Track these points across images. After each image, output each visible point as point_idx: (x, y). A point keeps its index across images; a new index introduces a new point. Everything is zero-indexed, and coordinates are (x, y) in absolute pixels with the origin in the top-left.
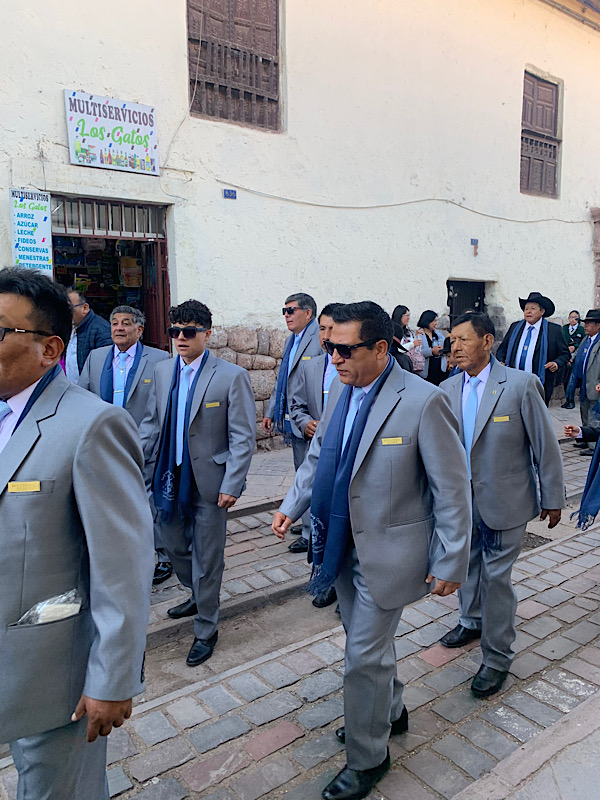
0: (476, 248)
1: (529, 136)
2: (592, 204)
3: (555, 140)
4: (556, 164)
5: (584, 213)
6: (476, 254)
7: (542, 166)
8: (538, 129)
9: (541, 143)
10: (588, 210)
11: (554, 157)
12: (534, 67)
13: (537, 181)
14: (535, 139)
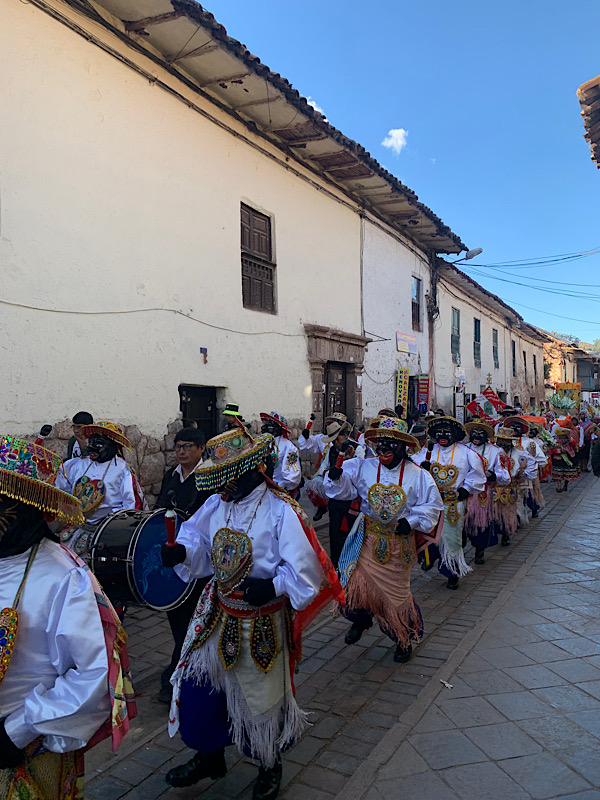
0: (205, 356)
1: (247, 258)
2: (305, 321)
3: (271, 264)
4: (273, 284)
5: (298, 328)
6: (206, 362)
7: (261, 285)
8: (256, 253)
9: (259, 266)
10: (302, 326)
11: (271, 279)
12: (248, 200)
13: (258, 297)
14: (252, 261)
